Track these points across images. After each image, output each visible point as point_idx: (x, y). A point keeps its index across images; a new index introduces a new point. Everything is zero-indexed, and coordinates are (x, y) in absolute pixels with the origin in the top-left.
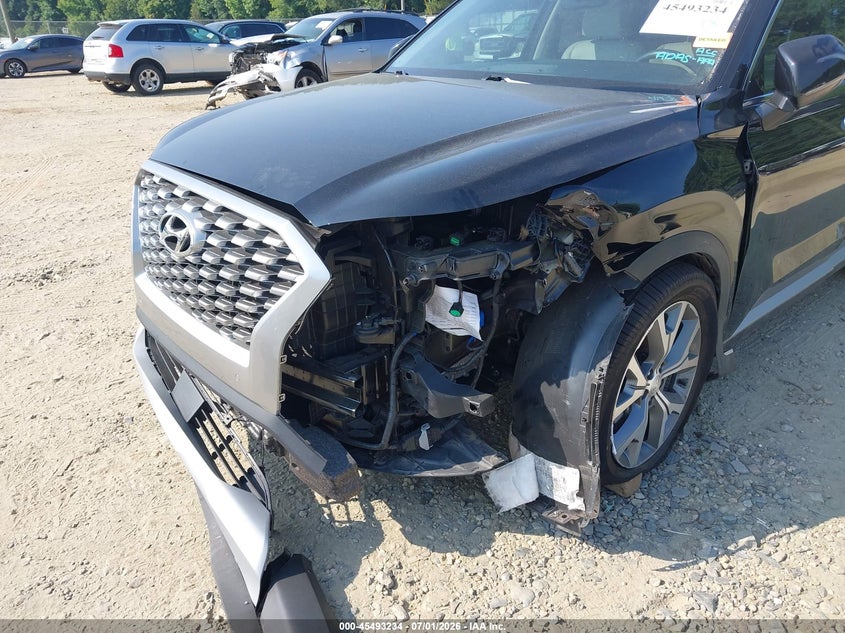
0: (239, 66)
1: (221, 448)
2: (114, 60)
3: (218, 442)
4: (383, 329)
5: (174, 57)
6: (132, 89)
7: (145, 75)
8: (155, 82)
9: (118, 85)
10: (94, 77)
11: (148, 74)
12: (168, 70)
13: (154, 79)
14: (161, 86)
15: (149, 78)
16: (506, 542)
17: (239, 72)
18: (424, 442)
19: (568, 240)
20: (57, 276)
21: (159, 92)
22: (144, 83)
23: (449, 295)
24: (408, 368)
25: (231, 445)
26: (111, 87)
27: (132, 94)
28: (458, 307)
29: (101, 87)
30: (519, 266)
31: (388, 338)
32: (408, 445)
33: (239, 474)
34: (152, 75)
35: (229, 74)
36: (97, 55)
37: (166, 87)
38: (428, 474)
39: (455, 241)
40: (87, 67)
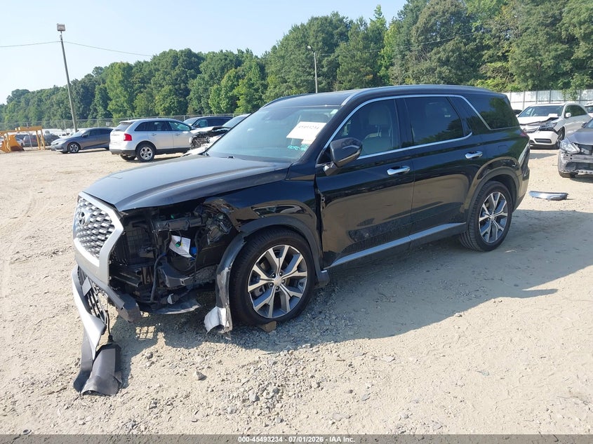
0: (195, 144)
1: (93, 305)
2: (127, 142)
3: (93, 302)
4: (149, 251)
5: (162, 140)
6: (136, 159)
7: (144, 150)
8: (150, 154)
9: (129, 156)
10: (115, 152)
11: (146, 150)
12: (158, 147)
13: (149, 152)
14: (153, 156)
15: (147, 153)
16: (205, 346)
17: (194, 148)
18: (170, 300)
19: (221, 217)
20: (60, 253)
21: (152, 160)
22: (143, 155)
23: (176, 238)
24: (160, 268)
25: (98, 304)
26: (124, 158)
27: (136, 162)
28: (179, 243)
29: (119, 158)
30: (193, 226)
31: (151, 255)
32: (163, 301)
33: (98, 313)
34: (148, 150)
35: (188, 149)
36: (118, 140)
37: (156, 157)
38: (170, 313)
39: (172, 217)
40: (112, 147)
